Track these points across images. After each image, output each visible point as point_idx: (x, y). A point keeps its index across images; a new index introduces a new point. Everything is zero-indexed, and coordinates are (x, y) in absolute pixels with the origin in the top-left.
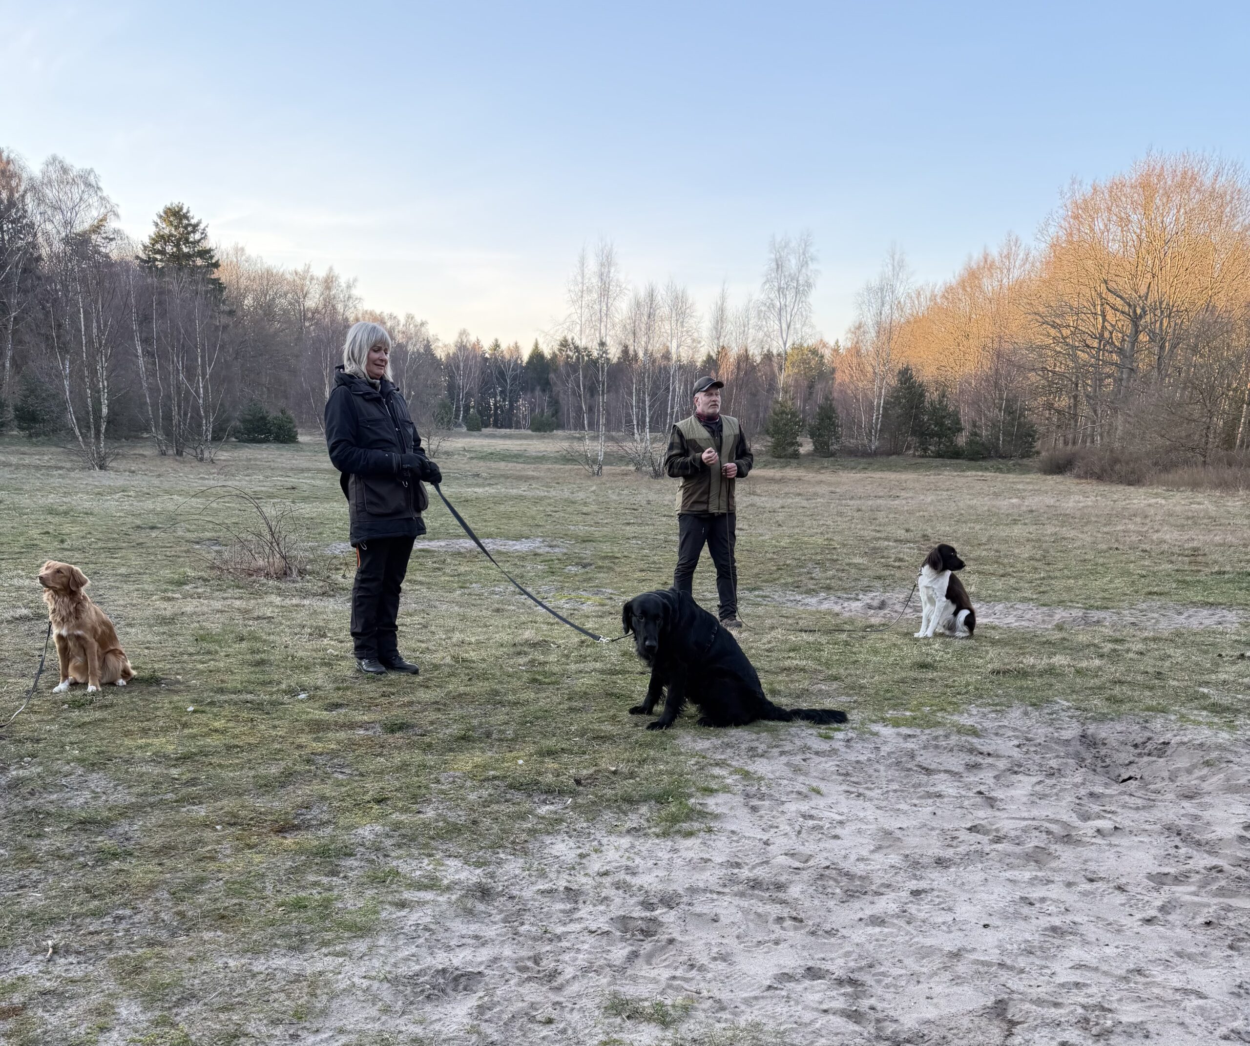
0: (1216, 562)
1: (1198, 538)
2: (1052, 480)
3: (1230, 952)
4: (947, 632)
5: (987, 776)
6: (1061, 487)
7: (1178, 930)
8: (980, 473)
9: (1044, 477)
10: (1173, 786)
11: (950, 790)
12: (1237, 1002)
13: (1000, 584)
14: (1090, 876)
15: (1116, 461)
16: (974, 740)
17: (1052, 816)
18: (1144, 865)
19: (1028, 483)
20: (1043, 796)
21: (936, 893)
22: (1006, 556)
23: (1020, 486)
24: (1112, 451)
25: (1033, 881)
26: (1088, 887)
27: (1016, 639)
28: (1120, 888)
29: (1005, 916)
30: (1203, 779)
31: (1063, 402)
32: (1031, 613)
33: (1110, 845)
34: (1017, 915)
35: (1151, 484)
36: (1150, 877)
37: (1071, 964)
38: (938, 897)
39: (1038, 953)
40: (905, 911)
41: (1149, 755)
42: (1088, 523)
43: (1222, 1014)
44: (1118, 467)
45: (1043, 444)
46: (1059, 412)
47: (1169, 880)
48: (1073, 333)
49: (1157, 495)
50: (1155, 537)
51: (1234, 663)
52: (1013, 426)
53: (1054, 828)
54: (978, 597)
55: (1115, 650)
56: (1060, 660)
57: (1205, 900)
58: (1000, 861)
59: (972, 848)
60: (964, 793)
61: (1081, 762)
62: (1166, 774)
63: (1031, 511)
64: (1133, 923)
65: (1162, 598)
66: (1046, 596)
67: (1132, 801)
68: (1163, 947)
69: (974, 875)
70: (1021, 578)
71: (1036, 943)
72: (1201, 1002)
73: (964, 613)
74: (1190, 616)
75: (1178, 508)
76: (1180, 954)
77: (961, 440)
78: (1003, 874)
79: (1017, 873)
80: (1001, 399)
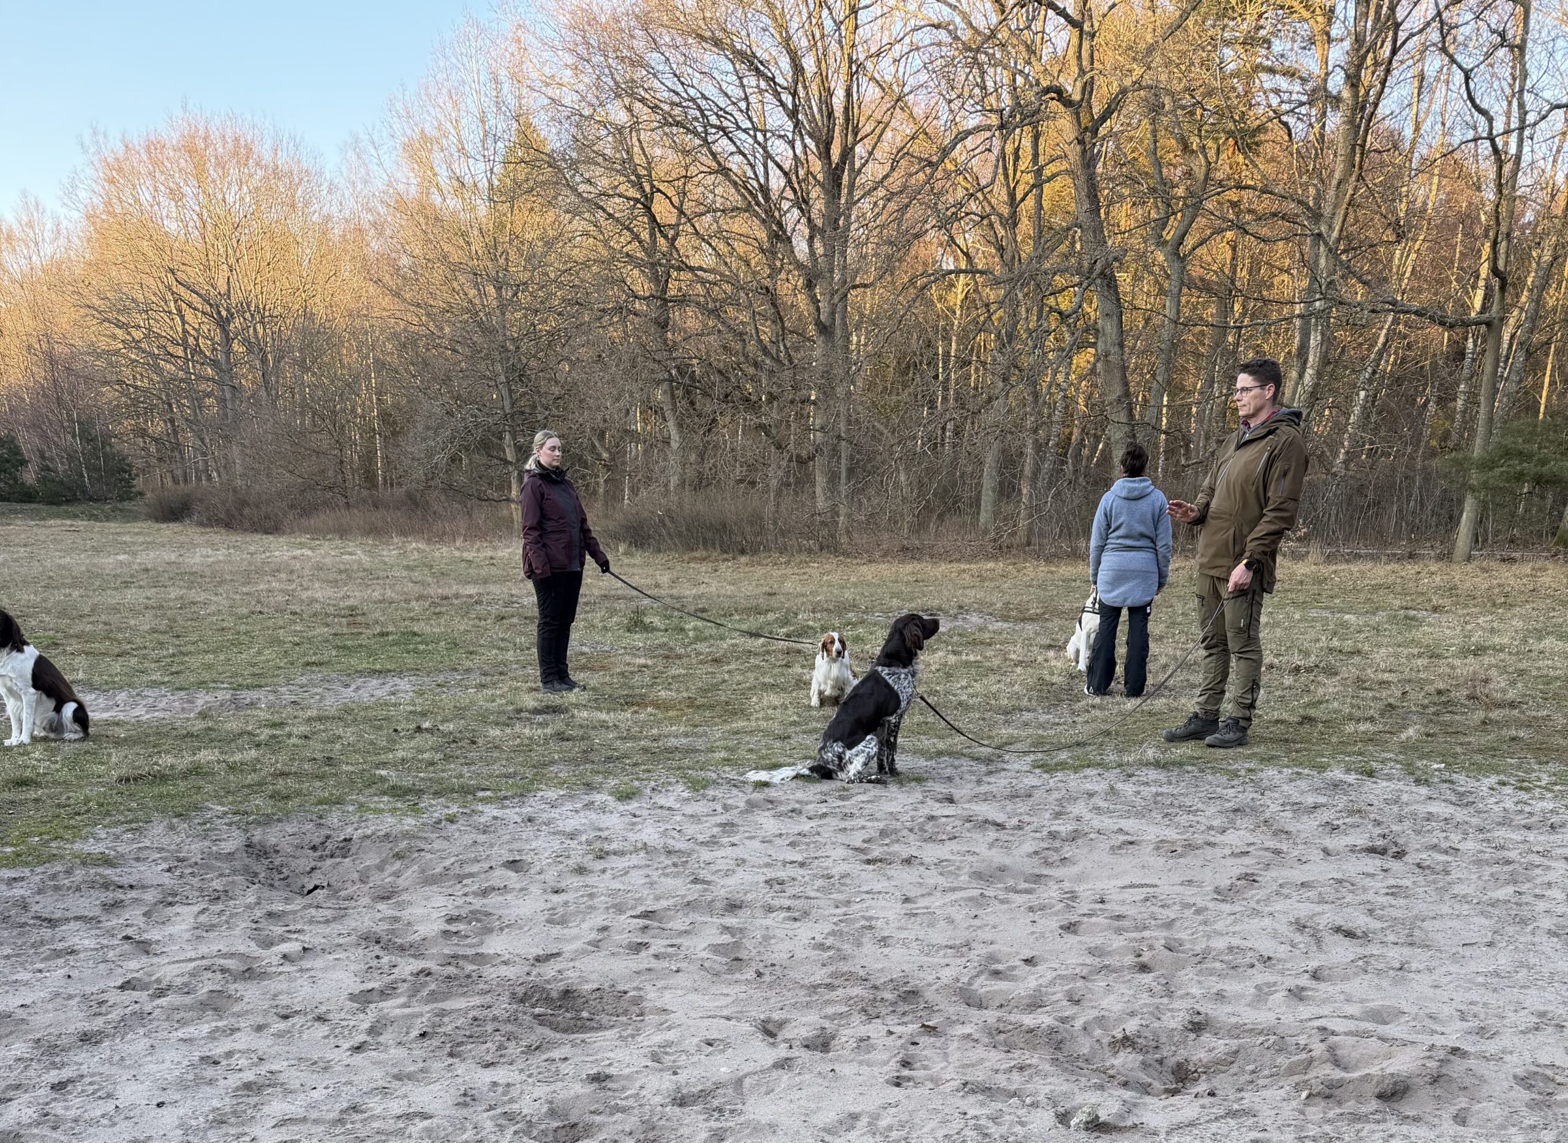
0: (377, 622)
1: (355, 596)
2: (168, 530)
3: (450, 1061)
4: (52, 735)
5: (134, 915)
6: (182, 538)
7: (392, 1051)
8: (69, 522)
9: (157, 526)
10: (365, 888)
11: (86, 942)
12: (465, 1112)
13: (117, 667)
14: (284, 1012)
15: (243, 503)
16: (108, 871)
17: (225, 950)
18: (344, 986)
19: (137, 534)
20: (210, 928)
21: (88, 1080)
22: (120, 630)
23: (127, 538)
24: (235, 491)
25: (213, 1036)
26: (283, 1025)
27: (148, 735)
28: (320, 1019)
29: (182, 1085)
30: (397, 874)
31: (158, 427)
32: (165, 700)
33: (301, 970)
34: (199, 1081)
35: (293, 532)
36: (352, 997)
37: (274, 1122)
38: (91, 1084)
39: (233, 1120)
40: (46, 1115)
41: (332, 856)
42: (222, 582)
43: (450, 1129)
44: (246, 511)
45: (146, 482)
46: (156, 440)
47: (375, 996)
48: (146, 336)
49: (302, 545)
50: (304, 595)
51: (412, 738)
52: (98, 458)
53: (230, 963)
54: (91, 685)
55: (274, 737)
56: (206, 756)
57: (417, 1009)
58: (167, 1019)
59: (128, 1011)
60: (105, 942)
61: (252, 877)
62: (355, 876)
63: (147, 570)
64: (340, 1056)
65: (323, 668)
66: (182, 677)
67: (319, 914)
68: (378, 1074)
69: (136, 1044)
70: (144, 657)
71: (228, 1109)
72: (427, 1123)
73: (69, 709)
74: (358, 688)
75: (328, 561)
76: (398, 1077)
77: (29, 476)
78: (174, 1034)
79: (191, 1029)
80: (73, 421)
